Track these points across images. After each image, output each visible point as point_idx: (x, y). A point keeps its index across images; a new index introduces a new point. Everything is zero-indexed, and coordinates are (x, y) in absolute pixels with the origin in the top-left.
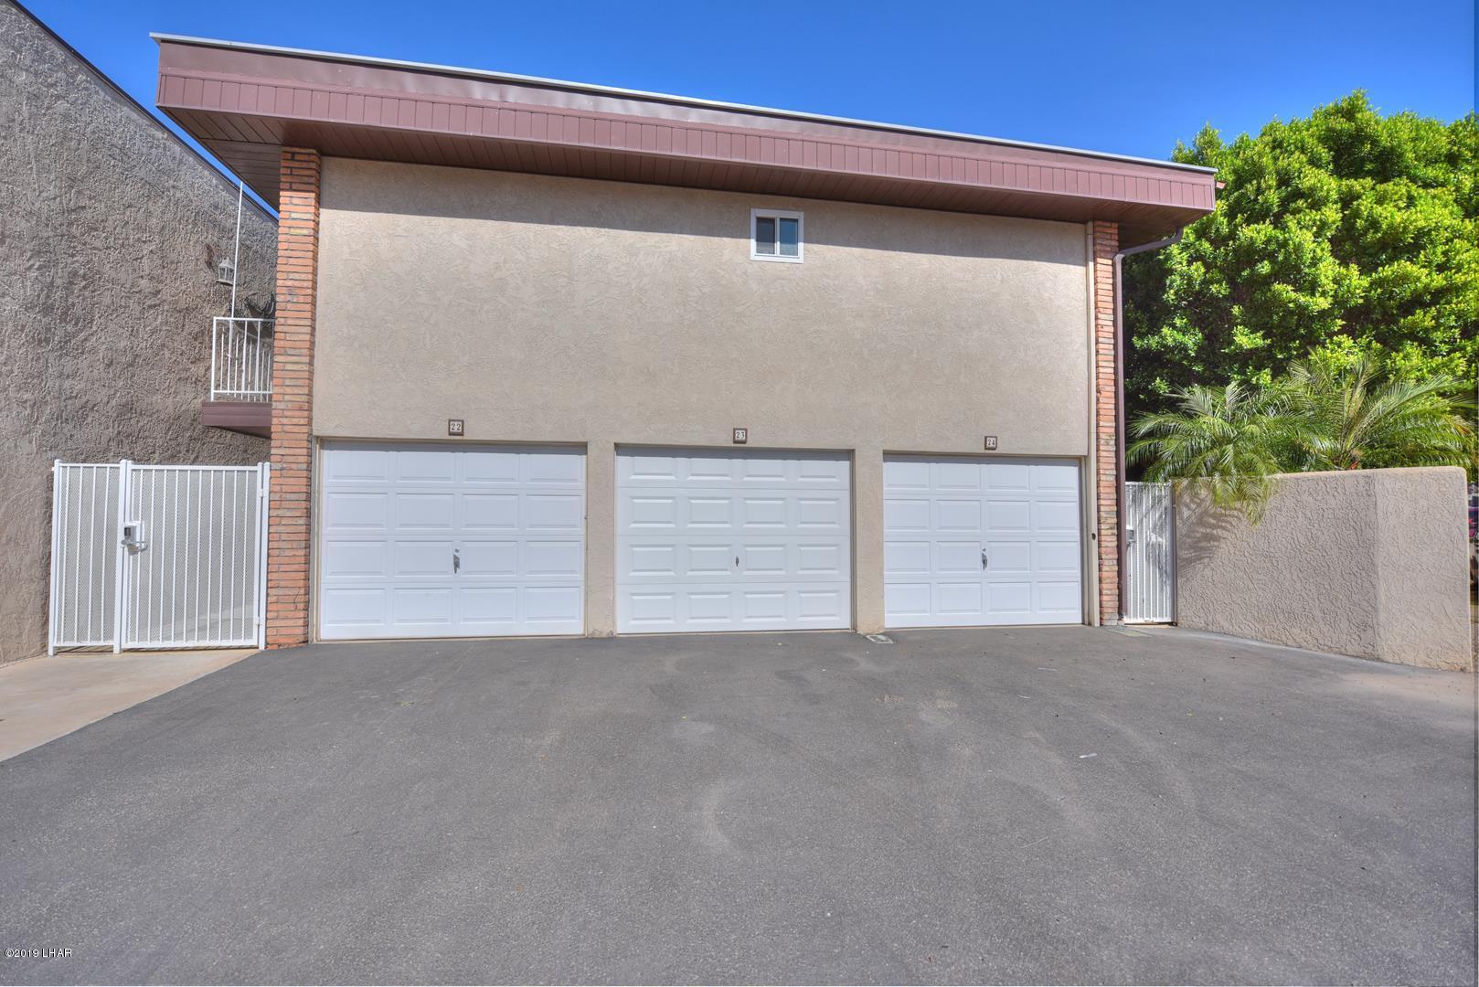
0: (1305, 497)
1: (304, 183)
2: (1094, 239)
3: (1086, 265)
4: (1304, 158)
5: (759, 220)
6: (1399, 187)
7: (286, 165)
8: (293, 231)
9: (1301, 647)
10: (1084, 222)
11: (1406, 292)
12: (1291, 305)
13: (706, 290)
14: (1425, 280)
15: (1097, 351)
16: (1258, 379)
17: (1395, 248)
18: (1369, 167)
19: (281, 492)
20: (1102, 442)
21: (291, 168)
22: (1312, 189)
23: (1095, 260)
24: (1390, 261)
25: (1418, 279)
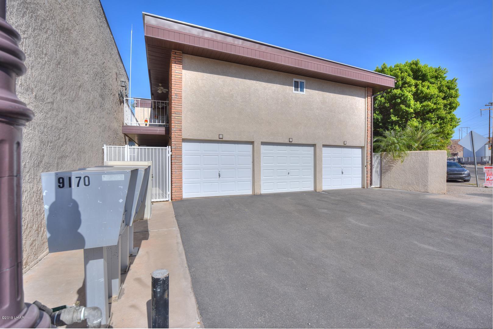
0: (413, 157)
1: (179, 62)
2: (367, 92)
3: (365, 98)
4: (407, 74)
5: (295, 81)
6: (426, 83)
7: (173, 55)
8: (176, 76)
9: (411, 191)
10: (365, 87)
11: (428, 108)
12: (404, 110)
13: (283, 100)
14: (432, 106)
15: (367, 120)
16: (396, 128)
17: (426, 98)
18: (420, 78)
19: (175, 155)
20: (368, 143)
21: (175, 57)
22: (409, 82)
23: (367, 97)
24: (425, 101)
25: (431, 106)
